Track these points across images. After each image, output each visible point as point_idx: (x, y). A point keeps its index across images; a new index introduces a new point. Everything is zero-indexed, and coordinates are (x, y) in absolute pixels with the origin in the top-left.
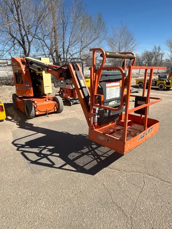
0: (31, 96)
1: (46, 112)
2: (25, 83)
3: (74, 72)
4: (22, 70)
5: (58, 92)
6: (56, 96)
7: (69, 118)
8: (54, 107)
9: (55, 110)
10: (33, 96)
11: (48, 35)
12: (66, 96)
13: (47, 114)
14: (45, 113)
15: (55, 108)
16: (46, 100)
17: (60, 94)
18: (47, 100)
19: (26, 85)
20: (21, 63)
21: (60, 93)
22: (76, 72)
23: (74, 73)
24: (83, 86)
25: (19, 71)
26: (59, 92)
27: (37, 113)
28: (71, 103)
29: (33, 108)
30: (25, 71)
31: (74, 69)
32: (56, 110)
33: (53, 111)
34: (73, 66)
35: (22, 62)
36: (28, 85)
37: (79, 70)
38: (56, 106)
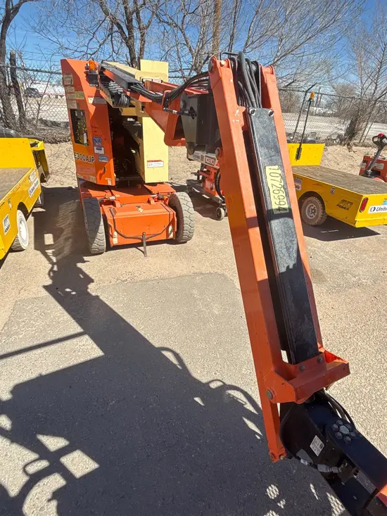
0: (110, 183)
1: (142, 240)
2: (94, 145)
3: (235, 113)
4: (85, 102)
5: (195, 174)
6: (178, 194)
7: (203, 270)
8: (168, 227)
9: (168, 235)
10: (114, 184)
11: (193, 12)
12: (212, 189)
13: (145, 244)
14: (140, 241)
15: (170, 228)
16: (149, 202)
17: (198, 178)
18: (152, 202)
19: (96, 151)
20: (83, 77)
21: (201, 177)
22: (246, 115)
23: (232, 120)
24: (275, 207)
25: (78, 104)
26: (198, 174)
27: (115, 241)
28: (220, 213)
29: (102, 228)
30: (93, 104)
31: (241, 95)
32: (171, 236)
33: (163, 237)
34: (238, 74)
35: (86, 73)
36: (102, 152)
37: (266, 103)
38: (172, 223)
